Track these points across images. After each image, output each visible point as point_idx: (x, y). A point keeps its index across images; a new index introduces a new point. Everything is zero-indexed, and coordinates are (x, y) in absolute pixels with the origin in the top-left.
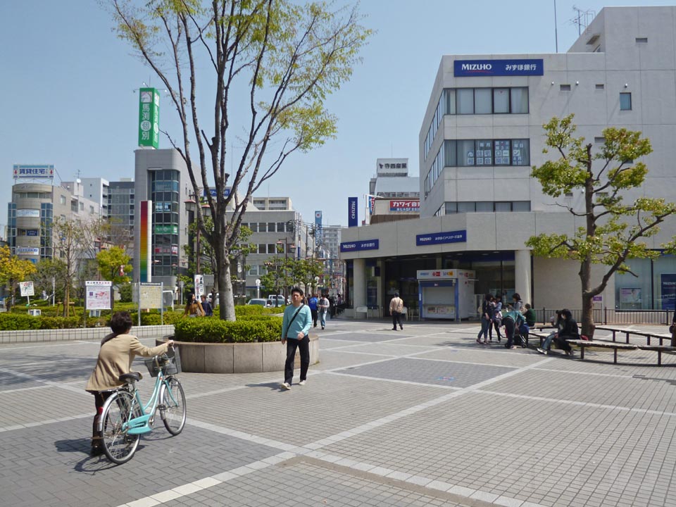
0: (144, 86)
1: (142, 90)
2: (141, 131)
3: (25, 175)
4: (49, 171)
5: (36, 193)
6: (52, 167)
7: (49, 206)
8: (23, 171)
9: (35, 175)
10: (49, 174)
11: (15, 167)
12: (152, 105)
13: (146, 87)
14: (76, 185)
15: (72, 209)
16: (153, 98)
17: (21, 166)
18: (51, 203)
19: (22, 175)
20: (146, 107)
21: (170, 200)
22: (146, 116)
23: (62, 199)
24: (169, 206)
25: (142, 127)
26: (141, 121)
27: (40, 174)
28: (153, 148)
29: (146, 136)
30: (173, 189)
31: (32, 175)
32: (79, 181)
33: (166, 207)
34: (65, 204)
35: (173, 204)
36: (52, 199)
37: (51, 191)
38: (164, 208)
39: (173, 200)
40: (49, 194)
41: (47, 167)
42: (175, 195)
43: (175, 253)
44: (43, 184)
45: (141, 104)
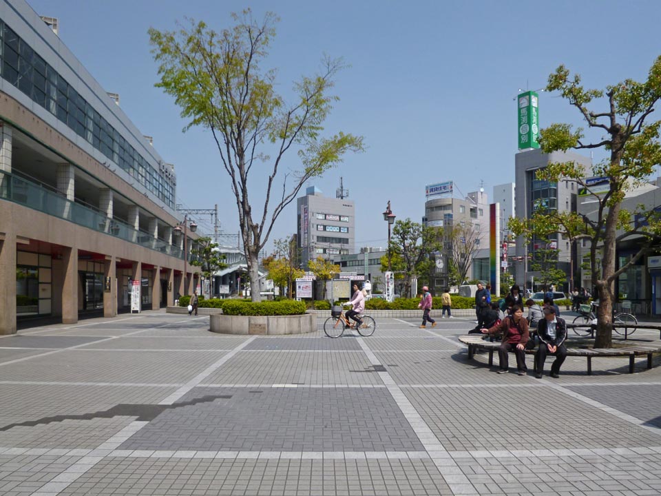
0: (520, 91)
1: (520, 96)
2: (520, 135)
3: (433, 193)
4: (450, 187)
5: (441, 206)
6: (452, 182)
7: (450, 216)
8: (432, 190)
9: (440, 192)
10: (450, 189)
11: (427, 187)
12: (529, 108)
13: (523, 92)
14: (479, 194)
15: (472, 216)
16: (530, 101)
17: (431, 186)
18: (451, 213)
19: (432, 193)
20: (524, 111)
21: (547, 197)
22: (524, 119)
23: (461, 209)
24: (547, 203)
25: (521, 131)
26: (520, 125)
27: (443, 190)
28: (532, 149)
29: (524, 139)
30: (550, 186)
31: (438, 192)
32: (482, 190)
33: (544, 204)
34: (464, 212)
35: (550, 200)
36: (452, 209)
37: (451, 203)
38: (541, 205)
39: (550, 196)
40: (449, 206)
41: (447, 183)
42: (553, 192)
43: (554, 248)
44: (445, 198)
45: (520, 109)
